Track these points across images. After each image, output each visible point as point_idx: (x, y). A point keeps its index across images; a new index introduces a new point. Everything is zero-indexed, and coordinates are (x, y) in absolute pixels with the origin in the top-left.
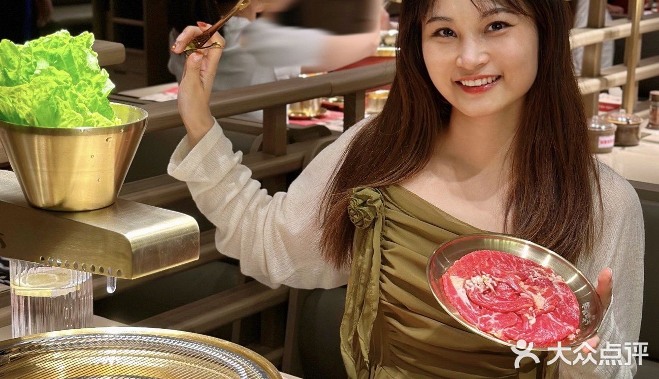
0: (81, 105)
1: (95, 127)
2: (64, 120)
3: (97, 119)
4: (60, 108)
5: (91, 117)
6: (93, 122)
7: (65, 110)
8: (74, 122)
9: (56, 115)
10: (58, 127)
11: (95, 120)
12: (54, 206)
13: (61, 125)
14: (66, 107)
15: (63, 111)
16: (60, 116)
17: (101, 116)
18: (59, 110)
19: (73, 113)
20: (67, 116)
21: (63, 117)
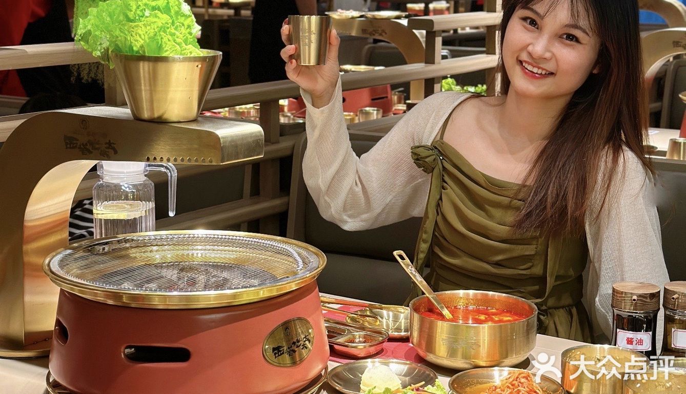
0: (178, 40)
1: (188, 56)
2: (167, 51)
3: (190, 50)
4: (163, 42)
5: (186, 49)
6: (186, 53)
7: (168, 43)
8: (174, 52)
9: (160, 48)
10: (163, 55)
11: (188, 51)
12: (154, 119)
13: (164, 55)
14: (169, 40)
15: (166, 44)
16: (163, 48)
17: (194, 48)
18: (163, 44)
19: (174, 45)
20: (170, 47)
21: (165, 49)
